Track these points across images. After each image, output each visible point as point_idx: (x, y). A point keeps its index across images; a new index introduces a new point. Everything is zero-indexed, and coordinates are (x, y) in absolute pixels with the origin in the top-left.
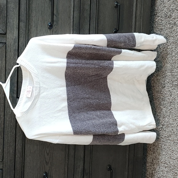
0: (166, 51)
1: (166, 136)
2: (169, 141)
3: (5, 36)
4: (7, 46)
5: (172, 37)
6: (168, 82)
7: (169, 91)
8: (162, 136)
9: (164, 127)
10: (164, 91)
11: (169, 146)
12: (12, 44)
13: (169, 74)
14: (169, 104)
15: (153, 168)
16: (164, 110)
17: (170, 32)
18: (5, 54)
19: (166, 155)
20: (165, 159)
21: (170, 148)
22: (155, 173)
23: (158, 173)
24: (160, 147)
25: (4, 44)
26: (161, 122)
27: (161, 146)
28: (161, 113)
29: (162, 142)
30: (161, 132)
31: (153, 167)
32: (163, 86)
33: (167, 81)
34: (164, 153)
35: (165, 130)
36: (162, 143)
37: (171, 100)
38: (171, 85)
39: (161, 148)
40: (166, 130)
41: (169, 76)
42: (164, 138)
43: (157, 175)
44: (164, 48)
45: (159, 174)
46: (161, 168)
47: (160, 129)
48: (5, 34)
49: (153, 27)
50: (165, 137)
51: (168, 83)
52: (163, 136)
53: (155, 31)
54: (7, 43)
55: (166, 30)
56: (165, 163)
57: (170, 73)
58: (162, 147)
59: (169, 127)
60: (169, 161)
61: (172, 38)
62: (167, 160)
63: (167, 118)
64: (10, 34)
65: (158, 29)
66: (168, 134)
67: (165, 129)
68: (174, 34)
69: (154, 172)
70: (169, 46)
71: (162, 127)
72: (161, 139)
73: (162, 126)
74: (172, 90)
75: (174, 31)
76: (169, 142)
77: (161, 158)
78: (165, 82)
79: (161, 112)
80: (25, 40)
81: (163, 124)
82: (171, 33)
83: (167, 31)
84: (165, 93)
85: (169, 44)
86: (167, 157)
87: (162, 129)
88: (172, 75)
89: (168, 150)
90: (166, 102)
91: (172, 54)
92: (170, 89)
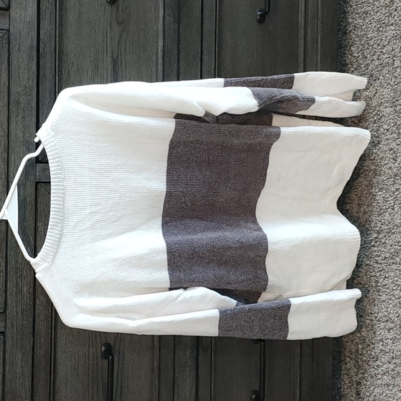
0: (378, 59)
1: (388, 255)
2: (394, 267)
3: (7, 13)
4: (12, 38)
5: (392, 24)
6: (388, 130)
7: (391, 149)
8: (377, 258)
9: (380, 236)
10: (379, 153)
11: (396, 279)
12: (22, 34)
13: (388, 110)
14: (392, 179)
15: (359, 338)
16: (380, 196)
17: (386, 15)
18: (7, 55)
19: (390, 301)
20: (386, 311)
21: (398, 283)
22: (363, 348)
23: (372, 346)
24: (374, 284)
25: (4, 32)
26: (373, 225)
27: (377, 282)
28: (374, 204)
29: (379, 271)
30: (376, 248)
31: (359, 335)
32: (376, 142)
33: (385, 127)
34: (384, 297)
35: (384, 243)
36: (378, 274)
37: (395, 170)
38: (395, 135)
39: (377, 286)
40: (387, 241)
41: (389, 115)
42: (382, 262)
43: (369, 352)
44: (374, 55)
45: (374, 348)
46: (379, 333)
47: (372, 244)
48: (8, 9)
49: (344, 13)
50: (386, 258)
51: (386, 131)
52: (380, 258)
53: (350, 20)
54: (11, 31)
55: (377, 12)
56: (387, 321)
57: (391, 107)
58: (379, 284)
59: (394, 233)
60: (397, 312)
61: (393, 28)
62: (392, 312)
63: (387, 213)
64: (18, 10)
65: (357, 14)
66: (392, 250)
67: (383, 241)
68: (396, 17)
69: (360, 347)
70: (384, 46)
71: (376, 238)
72: (376, 265)
73: (375, 235)
74: (399, 145)
75: (396, 10)
76: (396, 268)
77: (377, 311)
78: (379, 132)
79: (372, 203)
80: (54, 24)
81: (378, 229)
82: (388, 17)
83: (379, 14)
84: (381, 155)
85: (386, 43)
86: (391, 306)
87: (376, 242)
88: (396, 112)
89: (394, 288)
90: (383, 177)
91: (393, 64)
92: (393, 145)
